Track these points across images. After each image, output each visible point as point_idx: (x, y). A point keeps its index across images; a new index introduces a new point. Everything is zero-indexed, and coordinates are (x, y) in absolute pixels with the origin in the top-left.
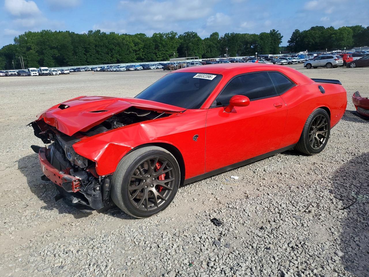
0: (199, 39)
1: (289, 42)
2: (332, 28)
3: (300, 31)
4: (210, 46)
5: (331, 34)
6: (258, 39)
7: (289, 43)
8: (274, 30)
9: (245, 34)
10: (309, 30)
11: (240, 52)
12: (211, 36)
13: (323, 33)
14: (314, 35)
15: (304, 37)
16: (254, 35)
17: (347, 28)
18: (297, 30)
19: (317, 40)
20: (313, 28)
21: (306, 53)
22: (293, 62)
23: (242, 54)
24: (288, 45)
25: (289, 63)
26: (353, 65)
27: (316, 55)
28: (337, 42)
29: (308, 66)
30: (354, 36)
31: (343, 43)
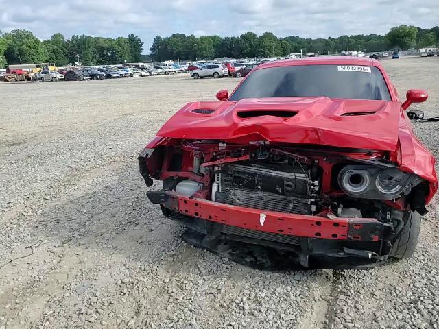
0: (36, 42)
1: (151, 49)
2: (192, 37)
3: (162, 37)
4: (53, 51)
5: (193, 43)
6: (116, 45)
7: (151, 51)
8: (132, 35)
9: (99, 38)
10: (171, 38)
11: (95, 61)
12: (53, 37)
13: (185, 42)
14: (176, 42)
15: (167, 45)
16: (110, 40)
17: (207, 38)
18: (158, 36)
19: (181, 48)
20: (174, 36)
21: (171, 62)
22: (170, 71)
23: (97, 62)
24: (151, 53)
25: (165, 73)
26: (238, 75)
27: (188, 65)
28: (201, 51)
29: (196, 76)
30: (214, 46)
31: (205, 53)
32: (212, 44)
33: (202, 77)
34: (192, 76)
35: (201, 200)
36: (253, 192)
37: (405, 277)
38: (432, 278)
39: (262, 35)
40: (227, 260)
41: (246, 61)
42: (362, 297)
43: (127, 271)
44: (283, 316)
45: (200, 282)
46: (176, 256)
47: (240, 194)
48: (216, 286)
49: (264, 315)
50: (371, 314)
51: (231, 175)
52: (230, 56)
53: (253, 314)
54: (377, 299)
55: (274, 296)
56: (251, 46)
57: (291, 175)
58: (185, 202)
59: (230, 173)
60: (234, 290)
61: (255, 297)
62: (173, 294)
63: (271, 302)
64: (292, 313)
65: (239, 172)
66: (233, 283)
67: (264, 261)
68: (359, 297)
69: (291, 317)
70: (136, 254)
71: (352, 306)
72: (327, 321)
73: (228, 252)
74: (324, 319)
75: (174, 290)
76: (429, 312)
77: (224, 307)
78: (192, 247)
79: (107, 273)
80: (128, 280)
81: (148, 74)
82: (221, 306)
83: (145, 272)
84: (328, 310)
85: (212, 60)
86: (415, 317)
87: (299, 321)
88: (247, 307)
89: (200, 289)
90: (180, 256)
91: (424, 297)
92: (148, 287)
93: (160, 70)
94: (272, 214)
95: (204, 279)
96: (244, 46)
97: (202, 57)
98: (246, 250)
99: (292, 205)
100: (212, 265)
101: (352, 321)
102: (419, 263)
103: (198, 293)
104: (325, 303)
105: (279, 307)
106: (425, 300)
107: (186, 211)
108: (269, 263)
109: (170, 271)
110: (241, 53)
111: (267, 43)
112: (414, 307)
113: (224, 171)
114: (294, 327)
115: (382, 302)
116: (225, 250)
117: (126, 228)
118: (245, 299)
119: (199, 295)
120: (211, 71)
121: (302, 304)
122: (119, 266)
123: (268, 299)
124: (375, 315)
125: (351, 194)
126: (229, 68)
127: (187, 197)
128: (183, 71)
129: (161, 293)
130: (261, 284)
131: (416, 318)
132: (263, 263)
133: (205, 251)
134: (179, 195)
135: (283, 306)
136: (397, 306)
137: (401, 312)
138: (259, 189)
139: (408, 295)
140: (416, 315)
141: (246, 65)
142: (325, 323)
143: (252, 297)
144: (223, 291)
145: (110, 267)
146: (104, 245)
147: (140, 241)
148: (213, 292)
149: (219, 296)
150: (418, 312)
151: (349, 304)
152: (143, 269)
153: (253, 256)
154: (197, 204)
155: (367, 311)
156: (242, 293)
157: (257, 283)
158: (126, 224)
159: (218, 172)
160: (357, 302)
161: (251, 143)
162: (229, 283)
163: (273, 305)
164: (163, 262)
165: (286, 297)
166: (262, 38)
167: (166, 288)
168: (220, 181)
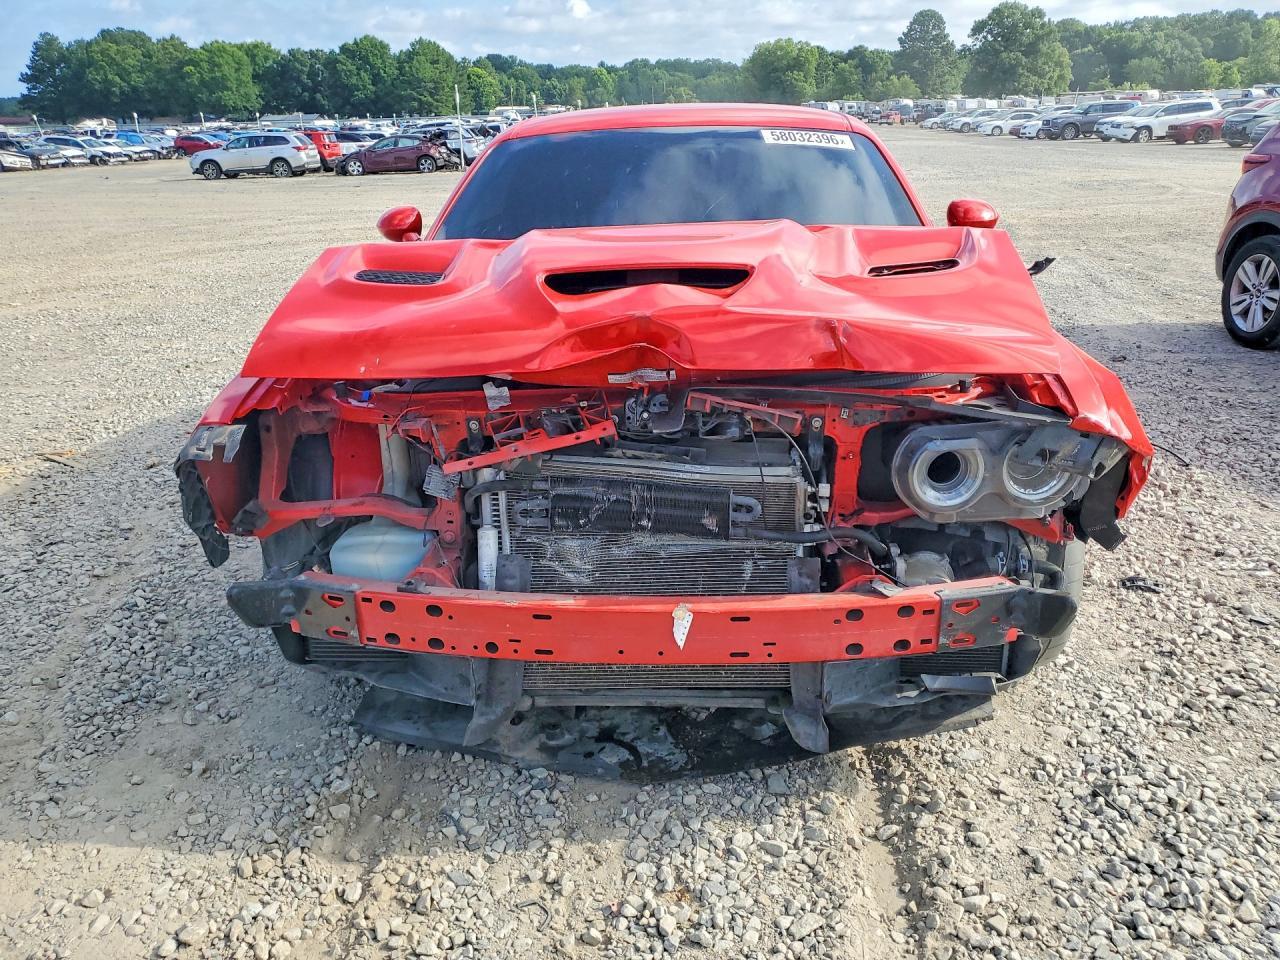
1: (24, 78)
2: (176, 42)
3: (61, 40)
5: (182, 64)
7: (25, 85)
10: (96, 41)
13: (150, 57)
14: (118, 58)
15: (83, 64)
17: (228, 48)
18: (47, 34)
19: (137, 80)
20: (105, 34)
21: (108, 124)
22: (109, 155)
24: (26, 92)
25: (93, 160)
26: (354, 167)
27: (171, 133)
28: (212, 92)
29: (210, 170)
30: (256, 77)
31: (229, 98)
32: (248, 70)
33: (233, 175)
34: (197, 171)
35: (446, 592)
36: (623, 539)
37: (1049, 724)
38: (1108, 711)
39: (406, 47)
40: (541, 773)
41: (367, 125)
42: (973, 807)
43: (184, 894)
44: (785, 922)
45: (479, 869)
46: (356, 798)
47: (577, 554)
48: (540, 873)
49: (730, 935)
50: (1016, 851)
51: (545, 494)
52: (311, 108)
53: (698, 944)
54: (1011, 804)
55: (732, 862)
56: (376, 79)
57: (748, 474)
58: (387, 605)
59: (542, 486)
60: (600, 874)
61: (678, 879)
62: (394, 941)
63: (734, 885)
64: (808, 906)
65: (571, 481)
66: (590, 851)
67: (663, 753)
68: (965, 808)
69: (813, 921)
70: (200, 818)
71: (961, 840)
72: (913, 905)
73: (536, 743)
74: (902, 902)
75: (397, 923)
76: (1147, 810)
77: (591, 942)
78: (402, 750)
79: (103, 921)
80: (203, 931)
81: (28, 162)
82: (581, 940)
83: (259, 879)
84: (898, 869)
85: (253, 120)
86: (1122, 832)
87: (839, 928)
88: (668, 924)
89: (486, 897)
90: (370, 793)
91: (1116, 770)
92: (288, 934)
93: (70, 151)
94: (708, 606)
95: (487, 858)
96: (354, 80)
97: (218, 111)
98: (593, 730)
99: (748, 566)
100: (495, 803)
101: (981, 887)
102: (1063, 676)
103: (484, 912)
104: (882, 850)
105: (763, 898)
106: (1123, 779)
107: (391, 637)
108: (679, 758)
109: (354, 854)
110: (347, 101)
111: (427, 72)
112: (1108, 804)
113: (515, 483)
114: (835, 953)
115: (1026, 809)
116: (523, 740)
117: (127, 726)
118: (649, 895)
119: (491, 920)
120: (262, 156)
121: (825, 870)
122: (145, 878)
123: (720, 878)
124: (1024, 852)
125: (932, 514)
126: (321, 146)
127: (389, 590)
128: (158, 155)
129: (347, 947)
130: (678, 831)
131: (1127, 836)
132: (661, 759)
133: (457, 756)
134: (355, 587)
135: (776, 890)
136: (1066, 811)
137: (1083, 826)
138: (643, 528)
139: (1079, 773)
140: (1122, 826)
141: (373, 137)
142: (908, 912)
143: (671, 883)
144: (567, 886)
145: (108, 894)
146: (52, 811)
147: (198, 766)
148: (534, 896)
149: (560, 904)
150: (1122, 815)
151: (951, 837)
152: (248, 871)
153: (621, 744)
154: (434, 610)
155: (1002, 844)
156: (631, 877)
157: (667, 831)
158: (120, 710)
159: (492, 488)
160: (968, 826)
161: (612, 379)
162: (576, 851)
163: (742, 894)
164: (320, 829)
165: (769, 859)
166: (410, 55)
167: (363, 923)
168: (504, 518)
